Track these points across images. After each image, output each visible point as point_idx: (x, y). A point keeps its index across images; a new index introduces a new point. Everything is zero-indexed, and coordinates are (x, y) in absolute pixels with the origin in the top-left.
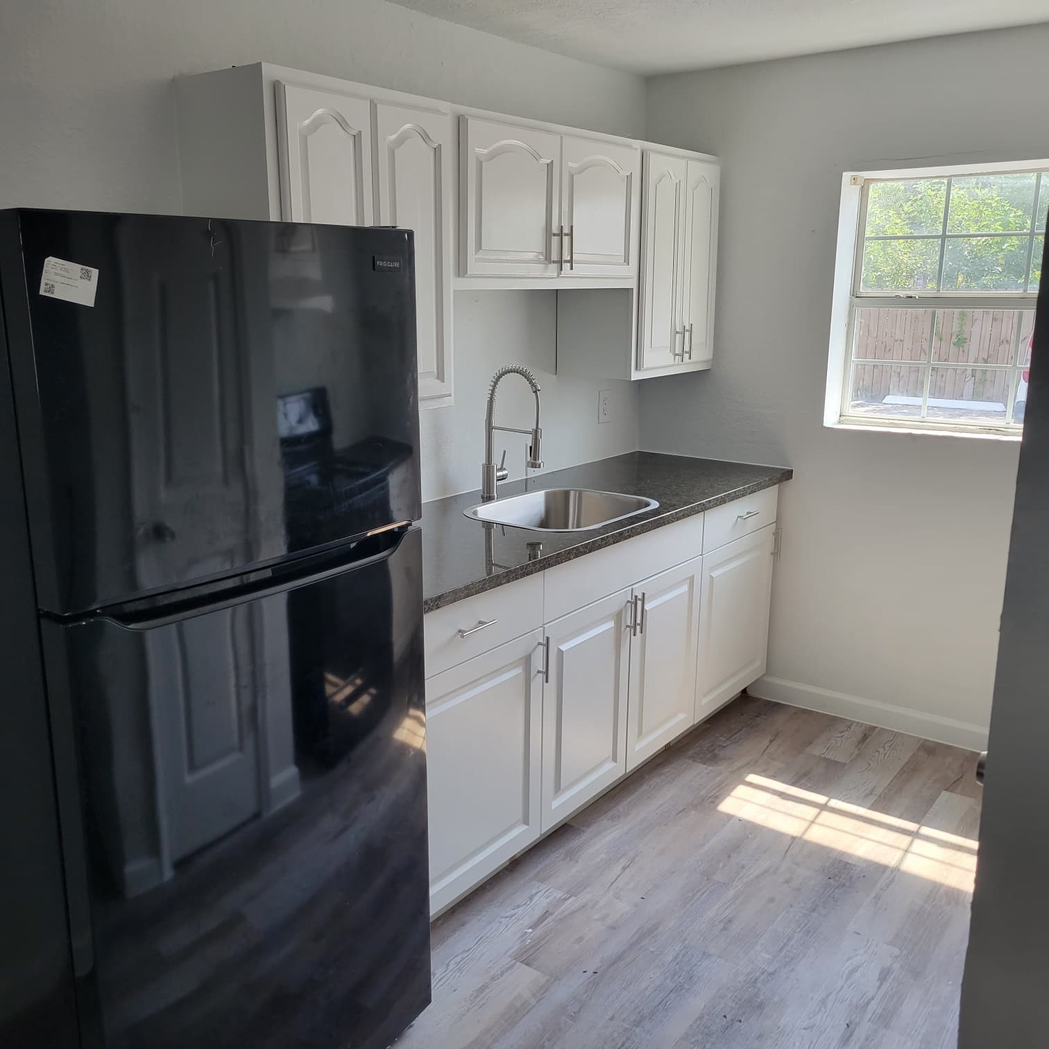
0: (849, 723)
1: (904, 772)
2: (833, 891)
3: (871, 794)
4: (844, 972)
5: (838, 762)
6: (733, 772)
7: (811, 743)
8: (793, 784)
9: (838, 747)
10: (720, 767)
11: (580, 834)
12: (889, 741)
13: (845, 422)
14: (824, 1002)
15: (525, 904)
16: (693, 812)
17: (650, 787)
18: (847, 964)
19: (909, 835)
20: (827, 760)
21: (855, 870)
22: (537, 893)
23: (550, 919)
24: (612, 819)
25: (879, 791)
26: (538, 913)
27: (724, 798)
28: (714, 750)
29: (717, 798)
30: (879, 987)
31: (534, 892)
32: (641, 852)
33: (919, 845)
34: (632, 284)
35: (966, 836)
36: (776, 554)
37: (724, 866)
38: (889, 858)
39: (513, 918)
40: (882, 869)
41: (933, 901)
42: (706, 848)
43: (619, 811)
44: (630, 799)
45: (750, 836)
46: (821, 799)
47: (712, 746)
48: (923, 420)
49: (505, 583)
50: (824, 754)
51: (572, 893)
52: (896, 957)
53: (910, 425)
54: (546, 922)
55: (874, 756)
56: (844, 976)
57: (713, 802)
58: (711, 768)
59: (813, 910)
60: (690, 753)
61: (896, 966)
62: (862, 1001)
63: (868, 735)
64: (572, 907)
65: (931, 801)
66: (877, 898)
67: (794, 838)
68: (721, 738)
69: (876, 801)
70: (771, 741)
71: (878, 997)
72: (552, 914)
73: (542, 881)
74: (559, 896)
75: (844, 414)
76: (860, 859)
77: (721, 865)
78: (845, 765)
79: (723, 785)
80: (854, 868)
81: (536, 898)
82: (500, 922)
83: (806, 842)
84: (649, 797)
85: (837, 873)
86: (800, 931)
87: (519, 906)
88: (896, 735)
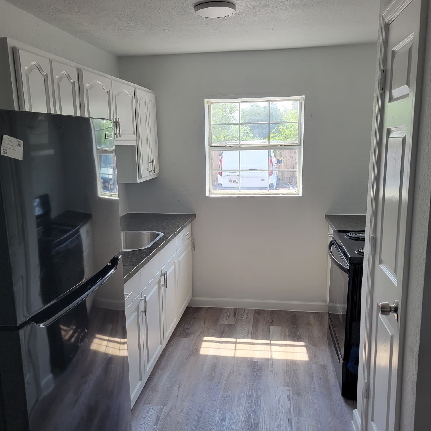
0: (227, 309)
1: (255, 323)
2: (257, 373)
3: (248, 333)
4: (276, 401)
5: (232, 325)
6: (197, 338)
7: (218, 320)
8: (221, 337)
9: (228, 319)
10: (192, 337)
11: (153, 379)
12: (243, 313)
13: (212, 194)
14: (276, 415)
15: (147, 416)
16: (192, 358)
17: (170, 352)
18: (276, 398)
19: (269, 345)
20: (227, 325)
21: (259, 363)
22: (149, 410)
23: (161, 419)
24: (162, 369)
25: (250, 332)
26: (154, 418)
27: (200, 349)
28: (185, 331)
29: (197, 350)
30: (290, 403)
31: (148, 410)
32: (181, 379)
33: (273, 348)
34: (135, 143)
35: (286, 340)
36: (193, 248)
37: (215, 375)
38: (267, 356)
39: (145, 424)
40: (267, 360)
41: (289, 367)
42: (204, 370)
43: (163, 365)
44: (164, 359)
45: (217, 361)
46: (233, 340)
47: (184, 329)
48: (239, 191)
49: (134, 275)
50: (225, 323)
51: (164, 405)
52: (289, 390)
53: (235, 193)
54: (160, 421)
55: (242, 319)
56: (278, 403)
57: (197, 352)
58: (188, 338)
59: (254, 382)
60: (177, 334)
61: (291, 393)
62: (288, 410)
63: (235, 312)
64: (167, 411)
65: (268, 331)
66: (272, 371)
67: (233, 357)
68: (185, 326)
69: (251, 336)
70: (204, 322)
71: (292, 407)
72: (160, 416)
73: (148, 404)
74: (159, 408)
75: (211, 191)
76: (258, 358)
77: (213, 375)
78: (234, 325)
79: (197, 343)
80: (258, 362)
81: (150, 412)
82: (141, 427)
83: (238, 358)
84: (171, 356)
85: (254, 366)
86: (254, 392)
87: (145, 418)
88: (245, 310)
